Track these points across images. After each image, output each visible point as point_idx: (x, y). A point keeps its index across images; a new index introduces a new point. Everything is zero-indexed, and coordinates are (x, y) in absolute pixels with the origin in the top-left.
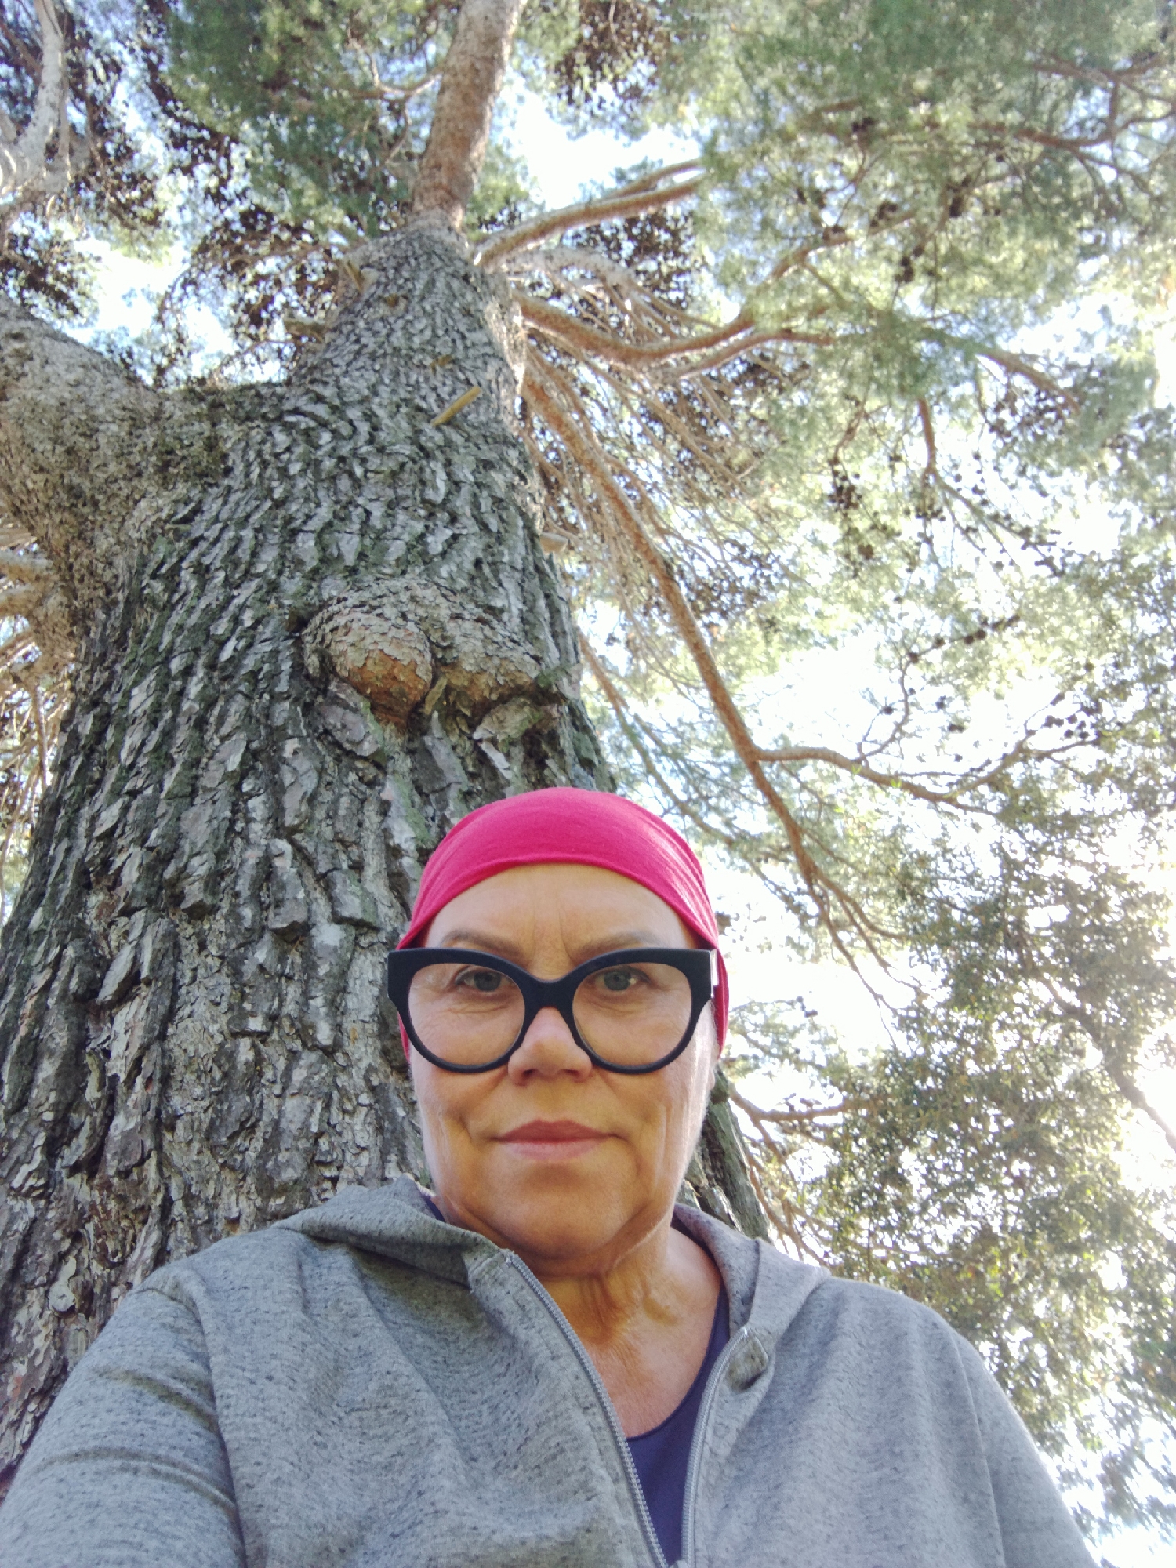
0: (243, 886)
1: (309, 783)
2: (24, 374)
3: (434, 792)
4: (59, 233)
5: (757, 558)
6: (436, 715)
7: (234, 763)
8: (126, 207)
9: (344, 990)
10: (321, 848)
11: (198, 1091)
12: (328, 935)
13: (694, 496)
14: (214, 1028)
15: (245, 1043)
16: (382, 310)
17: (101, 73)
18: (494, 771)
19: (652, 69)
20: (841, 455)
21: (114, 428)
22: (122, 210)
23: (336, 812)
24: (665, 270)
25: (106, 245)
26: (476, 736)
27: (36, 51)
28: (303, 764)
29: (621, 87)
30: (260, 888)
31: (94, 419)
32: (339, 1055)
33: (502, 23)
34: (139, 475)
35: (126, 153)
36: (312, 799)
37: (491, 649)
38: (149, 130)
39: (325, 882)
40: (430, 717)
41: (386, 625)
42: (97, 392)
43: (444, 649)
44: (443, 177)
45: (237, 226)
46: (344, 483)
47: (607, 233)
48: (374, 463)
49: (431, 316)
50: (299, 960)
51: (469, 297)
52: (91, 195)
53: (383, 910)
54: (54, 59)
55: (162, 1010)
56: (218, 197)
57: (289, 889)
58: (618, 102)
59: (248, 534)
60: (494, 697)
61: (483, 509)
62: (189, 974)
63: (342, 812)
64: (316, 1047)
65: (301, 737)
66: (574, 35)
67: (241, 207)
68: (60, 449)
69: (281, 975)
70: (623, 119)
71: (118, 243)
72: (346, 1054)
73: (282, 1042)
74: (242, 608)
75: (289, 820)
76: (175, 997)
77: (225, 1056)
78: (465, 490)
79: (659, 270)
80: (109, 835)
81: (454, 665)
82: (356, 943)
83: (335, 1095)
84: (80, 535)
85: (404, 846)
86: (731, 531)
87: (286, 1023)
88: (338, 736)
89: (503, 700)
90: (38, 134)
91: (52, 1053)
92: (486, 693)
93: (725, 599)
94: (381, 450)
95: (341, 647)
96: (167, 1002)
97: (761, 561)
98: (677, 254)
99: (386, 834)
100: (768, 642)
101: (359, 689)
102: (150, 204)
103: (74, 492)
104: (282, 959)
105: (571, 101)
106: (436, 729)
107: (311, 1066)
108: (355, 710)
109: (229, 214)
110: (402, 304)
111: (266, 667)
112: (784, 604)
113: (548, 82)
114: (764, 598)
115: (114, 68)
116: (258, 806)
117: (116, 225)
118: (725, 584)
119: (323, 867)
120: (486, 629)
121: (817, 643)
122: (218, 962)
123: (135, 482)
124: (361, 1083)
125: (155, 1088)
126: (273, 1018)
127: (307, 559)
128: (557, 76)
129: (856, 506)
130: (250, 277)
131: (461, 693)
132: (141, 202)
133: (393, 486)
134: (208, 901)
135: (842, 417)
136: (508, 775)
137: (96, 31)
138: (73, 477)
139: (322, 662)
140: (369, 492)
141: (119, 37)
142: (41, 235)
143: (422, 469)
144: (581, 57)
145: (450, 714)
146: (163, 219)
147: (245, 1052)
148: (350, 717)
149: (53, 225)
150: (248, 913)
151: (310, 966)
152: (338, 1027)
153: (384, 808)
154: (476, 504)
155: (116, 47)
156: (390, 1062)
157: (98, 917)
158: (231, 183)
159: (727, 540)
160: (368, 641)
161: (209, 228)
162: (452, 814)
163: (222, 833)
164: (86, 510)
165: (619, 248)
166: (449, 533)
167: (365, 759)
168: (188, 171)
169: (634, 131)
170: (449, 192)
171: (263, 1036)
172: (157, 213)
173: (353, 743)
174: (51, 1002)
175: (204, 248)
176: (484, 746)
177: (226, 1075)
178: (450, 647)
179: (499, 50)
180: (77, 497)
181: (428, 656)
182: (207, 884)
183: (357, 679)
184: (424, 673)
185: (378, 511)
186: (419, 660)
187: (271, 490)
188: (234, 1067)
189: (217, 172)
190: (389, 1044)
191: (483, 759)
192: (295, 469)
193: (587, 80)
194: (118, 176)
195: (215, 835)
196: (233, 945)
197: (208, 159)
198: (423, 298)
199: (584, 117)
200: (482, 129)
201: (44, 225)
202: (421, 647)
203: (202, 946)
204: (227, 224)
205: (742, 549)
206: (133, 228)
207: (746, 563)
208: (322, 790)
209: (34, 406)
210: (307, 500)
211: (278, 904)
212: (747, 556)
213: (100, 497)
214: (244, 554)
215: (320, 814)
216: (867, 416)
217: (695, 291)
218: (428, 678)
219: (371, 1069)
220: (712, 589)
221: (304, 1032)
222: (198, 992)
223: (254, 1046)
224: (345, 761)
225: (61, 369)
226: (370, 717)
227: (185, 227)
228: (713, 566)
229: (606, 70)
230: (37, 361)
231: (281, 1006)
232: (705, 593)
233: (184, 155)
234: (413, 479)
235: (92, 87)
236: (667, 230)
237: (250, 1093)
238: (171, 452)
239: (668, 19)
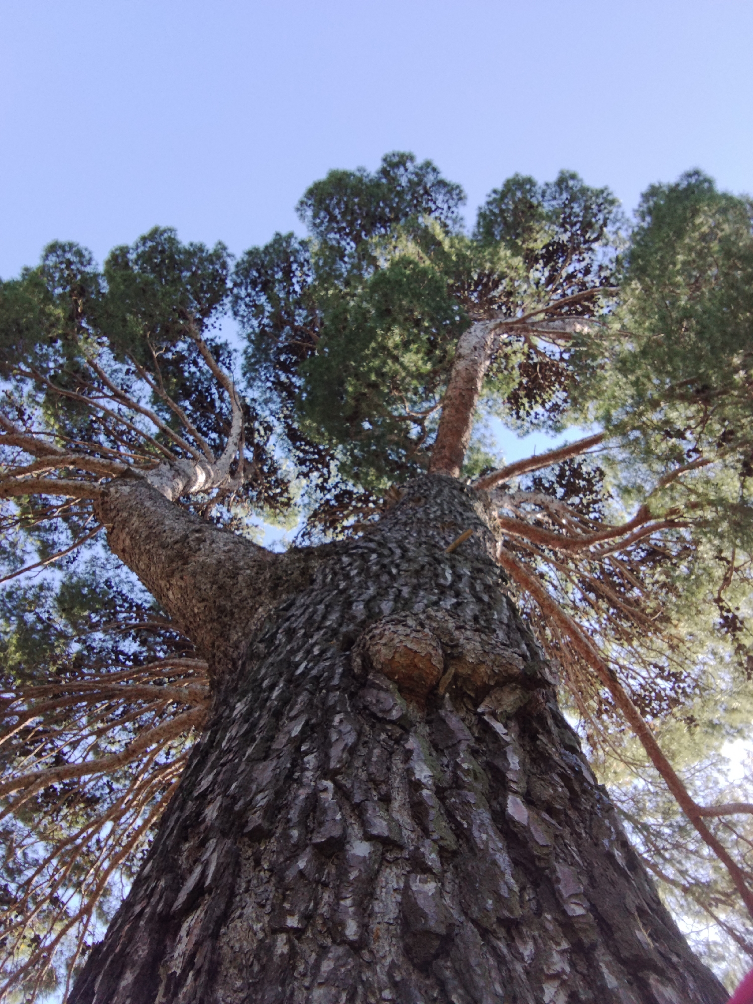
0: (294, 814)
1: (351, 739)
2: (200, 549)
3: (447, 748)
4: (236, 514)
5: (674, 675)
6: (447, 695)
7: (296, 730)
8: (274, 497)
9: (372, 896)
10: (357, 785)
11: (239, 984)
12: (360, 849)
13: (623, 636)
14: (257, 926)
15: (282, 938)
16: (411, 504)
17: (262, 432)
18: (495, 734)
19: (565, 394)
20: (723, 597)
21: (248, 572)
22: (272, 501)
23: (370, 760)
24: (585, 501)
25: (262, 519)
26: (479, 710)
27: (229, 424)
28: (346, 727)
29: (548, 406)
30: (308, 816)
31: (237, 568)
32: (365, 952)
33: (476, 370)
34: (260, 594)
35: (274, 470)
36: (352, 750)
37: (487, 648)
38: (287, 457)
39: (359, 810)
40: (443, 697)
41: (408, 631)
42: (240, 554)
43: (452, 647)
44: (446, 452)
45: (333, 502)
46: (385, 578)
47: (547, 485)
48: (404, 566)
49: (441, 505)
50: (333, 871)
51: (464, 498)
52: (255, 493)
53: (406, 833)
54: (237, 424)
55: (218, 912)
56: (322, 488)
57: (330, 813)
58: (546, 414)
59: (321, 607)
60: (492, 683)
61: (478, 589)
62: (244, 885)
63: (374, 759)
64: (344, 942)
65: (346, 713)
66: (517, 381)
67: (334, 492)
68: (215, 587)
69: (318, 882)
70: (550, 423)
71: (269, 516)
72: (371, 952)
73: (314, 939)
74: (313, 646)
75: (333, 764)
76: (229, 903)
77: (265, 948)
78: (465, 579)
79: (581, 502)
80: (204, 795)
81: (460, 658)
82: (384, 858)
83: (360, 989)
84: (222, 635)
85: (424, 781)
86: (652, 657)
87: (320, 922)
88: (374, 709)
89: (500, 685)
90: (226, 459)
91: (134, 964)
92: (486, 679)
93: (655, 704)
94: (409, 560)
95: (377, 648)
96: (223, 906)
97: (676, 677)
98: (592, 492)
99: (410, 772)
100: (692, 734)
101: (389, 676)
102: (286, 495)
103: (221, 610)
104: (320, 869)
105: (518, 417)
106: (448, 706)
107: (338, 958)
108: (387, 690)
109: (328, 496)
110: (423, 501)
111: (326, 674)
112: (698, 707)
113: (504, 408)
114: (683, 704)
115: (269, 429)
116: (311, 760)
117: (267, 508)
118: (653, 694)
119: (358, 798)
120: (483, 636)
121: (728, 733)
122: (268, 874)
123: (257, 598)
124: (384, 978)
125: (203, 978)
126: (308, 918)
127: (358, 614)
128: (509, 405)
129: (740, 629)
130: (339, 529)
131: (467, 679)
132: (281, 494)
133: (418, 578)
134: (266, 825)
135: (719, 573)
136: (507, 739)
137: (260, 413)
138: (222, 602)
139: (363, 661)
140: (402, 581)
141: (272, 413)
142: (226, 516)
143: (435, 569)
144: (522, 393)
145: (459, 696)
146: (292, 502)
147: (281, 946)
148: (382, 695)
149: (233, 511)
150: (295, 833)
151: (343, 873)
152: (364, 927)
153: (408, 754)
154: (472, 587)
155: (270, 419)
156: (411, 960)
157: (187, 858)
158: (330, 481)
159: (650, 664)
160: (397, 640)
161: (317, 505)
162: (463, 761)
163: (282, 778)
164: (226, 619)
165: (555, 492)
166: (454, 600)
167: (392, 722)
168: (306, 475)
169: (558, 428)
170: (451, 460)
171: (298, 933)
172: (289, 499)
173: (382, 711)
174: (142, 923)
175: (315, 514)
176: (486, 717)
177: (263, 968)
178: (457, 646)
179: (475, 385)
180: (222, 612)
181: (440, 652)
182: (265, 812)
183: (387, 670)
184: (437, 661)
185: (406, 591)
186: (433, 652)
187: (338, 585)
188: (270, 959)
189: (322, 476)
190: (410, 941)
191: (487, 728)
192: (354, 573)
193: (527, 405)
194: (269, 482)
195: (276, 778)
196: (282, 860)
197: (318, 469)
198: (435, 497)
199: (527, 425)
200: (467, 425)
201: (229, 511)
202: (434, 644)
203: (258, 863)
204: (328, 501)
205: (662, 669)
206: (275, 508)
207: (667, 679)
208: (360, 747)
209: (203, 565)
210: (361, 587)
211: (321, 824)
212: (666, 674)
213: (236, 610)
214: (318, 618)
215: (358, 763)
216: (737, 570)
217: (606, 512)
218: (440, 666)
219: (393, 965)
220: (644, 698)
221: (335, 928)
222: (250, 900)
223: (289, 941)
224: (378, 725)
225: (221, 545)
226: (397, 694)
227: (305, 506)
228: (643, 682)
229: (538, 398)
230: (208, 542)
231: (317, 905)
232: (641, 701)
233: (305, 469)
234: (430, 574)
235: (257, 439)
236: (584, 479)
237: (283, 984)
238: (280, 578)
239: (571, 368)
